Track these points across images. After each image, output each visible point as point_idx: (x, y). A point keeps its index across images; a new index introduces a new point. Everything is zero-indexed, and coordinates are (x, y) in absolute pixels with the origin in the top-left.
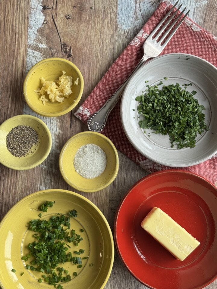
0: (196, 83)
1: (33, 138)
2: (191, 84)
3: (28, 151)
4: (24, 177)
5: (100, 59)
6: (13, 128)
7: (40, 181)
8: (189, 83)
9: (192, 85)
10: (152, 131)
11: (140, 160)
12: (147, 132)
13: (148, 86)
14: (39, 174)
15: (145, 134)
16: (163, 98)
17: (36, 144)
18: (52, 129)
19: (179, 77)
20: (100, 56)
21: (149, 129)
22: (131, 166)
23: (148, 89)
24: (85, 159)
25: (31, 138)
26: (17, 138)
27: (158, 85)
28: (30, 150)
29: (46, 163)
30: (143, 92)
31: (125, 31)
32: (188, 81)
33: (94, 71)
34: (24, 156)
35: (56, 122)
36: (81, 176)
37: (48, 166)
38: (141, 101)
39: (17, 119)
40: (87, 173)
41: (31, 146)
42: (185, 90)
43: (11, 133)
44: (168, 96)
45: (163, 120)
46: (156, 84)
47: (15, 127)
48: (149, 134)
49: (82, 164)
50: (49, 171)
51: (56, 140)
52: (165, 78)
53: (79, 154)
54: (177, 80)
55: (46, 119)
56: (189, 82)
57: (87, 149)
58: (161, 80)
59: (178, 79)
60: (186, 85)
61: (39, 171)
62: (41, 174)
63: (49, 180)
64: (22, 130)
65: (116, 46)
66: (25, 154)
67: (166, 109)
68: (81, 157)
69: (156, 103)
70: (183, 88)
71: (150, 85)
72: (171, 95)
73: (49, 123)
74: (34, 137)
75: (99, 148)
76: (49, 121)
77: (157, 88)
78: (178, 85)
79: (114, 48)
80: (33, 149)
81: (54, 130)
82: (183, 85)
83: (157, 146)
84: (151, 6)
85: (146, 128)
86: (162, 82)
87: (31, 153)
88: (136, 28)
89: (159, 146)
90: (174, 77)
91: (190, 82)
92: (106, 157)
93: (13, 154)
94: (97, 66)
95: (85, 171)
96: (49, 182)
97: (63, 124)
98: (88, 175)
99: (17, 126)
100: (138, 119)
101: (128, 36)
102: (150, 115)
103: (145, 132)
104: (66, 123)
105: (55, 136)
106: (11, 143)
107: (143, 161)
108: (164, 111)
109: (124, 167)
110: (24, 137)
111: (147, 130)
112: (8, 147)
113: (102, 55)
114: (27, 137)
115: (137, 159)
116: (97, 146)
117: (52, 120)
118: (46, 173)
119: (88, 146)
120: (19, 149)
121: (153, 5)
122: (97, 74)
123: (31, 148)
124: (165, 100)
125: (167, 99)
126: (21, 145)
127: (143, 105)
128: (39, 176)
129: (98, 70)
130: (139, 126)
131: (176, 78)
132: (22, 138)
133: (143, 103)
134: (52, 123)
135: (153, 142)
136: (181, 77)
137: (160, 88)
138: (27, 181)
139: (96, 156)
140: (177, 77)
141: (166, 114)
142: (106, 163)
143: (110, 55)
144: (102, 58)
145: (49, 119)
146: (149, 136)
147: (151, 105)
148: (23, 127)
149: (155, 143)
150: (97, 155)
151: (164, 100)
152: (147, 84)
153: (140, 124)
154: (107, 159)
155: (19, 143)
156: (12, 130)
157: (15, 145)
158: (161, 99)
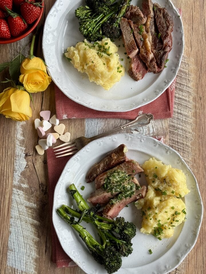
18: (31, 254)
51: (34, 263)
73: (29, 249)
76: (29, 247)
81: (32, 255)
97: (39, 250)
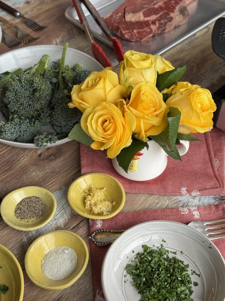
0: (204, 279)
1: (39, 213)
2: (199, 275)
3: (26, 219)
4: (5, 235)
5: (140, 202)
6: (34, 196)
7: (12, 247)
8: (198, 274)
9: (199, 277)
10: (132, 280)
11: (98, 294)
12: (127, 278)
13: (162, 245)
14: (16, 242)
15: (124, 277)
16: (164, 263)
17: (37, 219)
19: (194, 262)
20: (143, 200)
21: (131, 276)
22: (87, 298)
23: (160, 248)
24: (57, 257)
25: (39, 212)
26: (30, 204)
27: (171, 252)
28: (29, 219)
29: (29, 238)
30: (154, 246)
31: (176, 199)
32: (199, 270)
33: (128, 206)
34: (20, 220)
35: (66, 217)
36: (42, 268)
37: (28, 241)
38: (145, 251)
39: (42, 191)
40: (48, 269)
41: (32, 217)
42: (190, 275)
43: (30, 198)
44: (170, 265)
45: (148, 278)
46: (170, 250)
47: (36, 197)
48: (127, 280)
49: (51, 259)
50: (24, 246)
52: (181, 252)
53: (58, 250)
54: (190, 262)
55: (62, 210)
56: (199, 272)
57: (67, 252)
58: (177, 251)
59: (192, 262)
60: (194, 272)
61: (19, 239)
62: (17, 243)
63: (17, 252)
64: (38, 201)
65: (161, 203)
66: (22, 219)
67: (158, 271)
68: (57, 253)
69: (155, 261)
70: (189, 272)
71: (164, 246)
72: (173, 266)
74: (41, 213)
75: (76, 258)
77: (168, 253)
78: (187, 266)
79: (158, 203)
80: (31, 220)
82: (192, 270)
83: (124, 296)
84: (213, 198)
85: (129, 273)
86: (176, 253)
87: (27, 222)
88: (188, 203)
89: (124, 297)
90: (190, 257)
91: (200, 274)
92: (74, 270)
93: (15, 212)
94: (133, 205)
95: (48, 267)
96: (16, 254)
98: (47, 272)
99: (38, 197)
100: (130, 261)
101: (176, 204)
102: (142, 266)
103: (125, 276)
104: (72, 223)
105: (55, 226)
106: (22, 204)
107: (101, 296)
108: (156, 271)
109: (81, 293)
110: (34, 207)
111: (128, 276)
112: (18, 205)
113: (144, 201)
114: (36, 209)
115: (97, 291)
116: (76, 255)
117: (66, 213)
118: (22, 245)
119: (69, 250)
120: (22, 213)
121: (216, 199)
122: (128, 210)
123: (31, 218)
124: (164, 266)
125: (167, 266)
126: (26, 211)
127: (143, 254)
128: (15, 243)
129: (132, 208)
130: (125, 267)
131: (191, 260)
132: (33, 206)
133: (145, 253)
134: (63, 216)
135: (123, 289)
136: (196, 263)
137: (171, 256)
138: (3, 240)
139: (67, 262)
140: (193, 260)
141: (154, 274)
142: (69, 274)
143: (150, 205)
144: (143, 202)
145: (64, 211)
146: (125, 282)
147: (150, 259)
148: (41, 200)
149: (125, 292)
150: (69, 262)
151: (164, 264)
152: (163, 243)
153: (128, 266)
154: (73, 272)
155: (28, 208)
156: (32, 197)
157: (23, 208)
158: (162, 262)
